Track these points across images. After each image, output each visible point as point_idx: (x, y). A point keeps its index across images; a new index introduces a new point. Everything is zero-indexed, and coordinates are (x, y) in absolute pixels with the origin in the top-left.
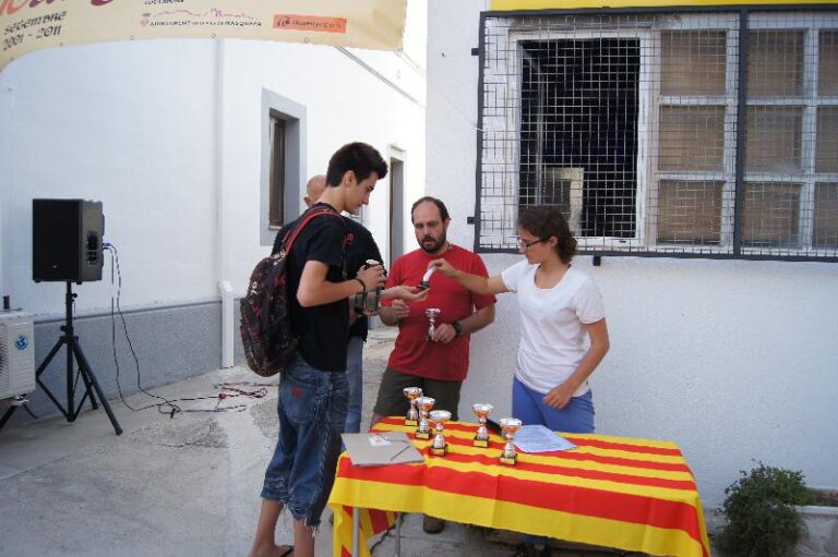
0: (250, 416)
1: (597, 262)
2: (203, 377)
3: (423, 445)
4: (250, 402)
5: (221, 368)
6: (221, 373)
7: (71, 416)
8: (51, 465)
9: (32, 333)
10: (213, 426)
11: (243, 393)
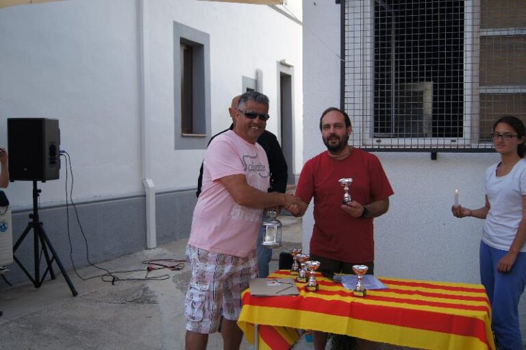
0: (173, 283)
1: (434, 157)
2: (132, 256)
3: (302, 285)
4: (172, 273)
5: (147, 249)
6: (146, 252)
7: (38, 284)
8: (29, 316)
9: (11, 220)
10: (146, 289)
11: (166, 267)
